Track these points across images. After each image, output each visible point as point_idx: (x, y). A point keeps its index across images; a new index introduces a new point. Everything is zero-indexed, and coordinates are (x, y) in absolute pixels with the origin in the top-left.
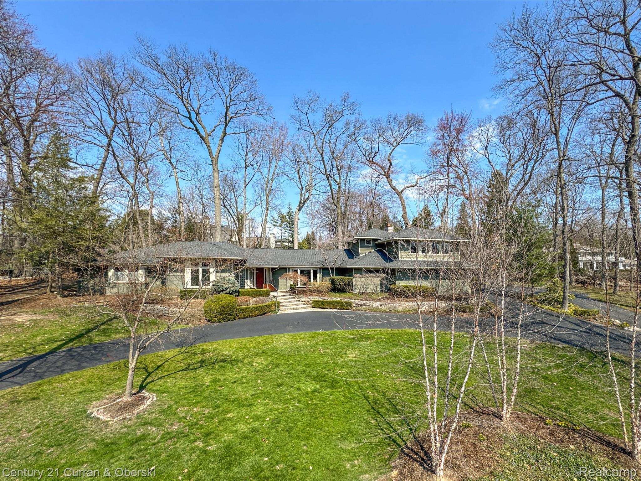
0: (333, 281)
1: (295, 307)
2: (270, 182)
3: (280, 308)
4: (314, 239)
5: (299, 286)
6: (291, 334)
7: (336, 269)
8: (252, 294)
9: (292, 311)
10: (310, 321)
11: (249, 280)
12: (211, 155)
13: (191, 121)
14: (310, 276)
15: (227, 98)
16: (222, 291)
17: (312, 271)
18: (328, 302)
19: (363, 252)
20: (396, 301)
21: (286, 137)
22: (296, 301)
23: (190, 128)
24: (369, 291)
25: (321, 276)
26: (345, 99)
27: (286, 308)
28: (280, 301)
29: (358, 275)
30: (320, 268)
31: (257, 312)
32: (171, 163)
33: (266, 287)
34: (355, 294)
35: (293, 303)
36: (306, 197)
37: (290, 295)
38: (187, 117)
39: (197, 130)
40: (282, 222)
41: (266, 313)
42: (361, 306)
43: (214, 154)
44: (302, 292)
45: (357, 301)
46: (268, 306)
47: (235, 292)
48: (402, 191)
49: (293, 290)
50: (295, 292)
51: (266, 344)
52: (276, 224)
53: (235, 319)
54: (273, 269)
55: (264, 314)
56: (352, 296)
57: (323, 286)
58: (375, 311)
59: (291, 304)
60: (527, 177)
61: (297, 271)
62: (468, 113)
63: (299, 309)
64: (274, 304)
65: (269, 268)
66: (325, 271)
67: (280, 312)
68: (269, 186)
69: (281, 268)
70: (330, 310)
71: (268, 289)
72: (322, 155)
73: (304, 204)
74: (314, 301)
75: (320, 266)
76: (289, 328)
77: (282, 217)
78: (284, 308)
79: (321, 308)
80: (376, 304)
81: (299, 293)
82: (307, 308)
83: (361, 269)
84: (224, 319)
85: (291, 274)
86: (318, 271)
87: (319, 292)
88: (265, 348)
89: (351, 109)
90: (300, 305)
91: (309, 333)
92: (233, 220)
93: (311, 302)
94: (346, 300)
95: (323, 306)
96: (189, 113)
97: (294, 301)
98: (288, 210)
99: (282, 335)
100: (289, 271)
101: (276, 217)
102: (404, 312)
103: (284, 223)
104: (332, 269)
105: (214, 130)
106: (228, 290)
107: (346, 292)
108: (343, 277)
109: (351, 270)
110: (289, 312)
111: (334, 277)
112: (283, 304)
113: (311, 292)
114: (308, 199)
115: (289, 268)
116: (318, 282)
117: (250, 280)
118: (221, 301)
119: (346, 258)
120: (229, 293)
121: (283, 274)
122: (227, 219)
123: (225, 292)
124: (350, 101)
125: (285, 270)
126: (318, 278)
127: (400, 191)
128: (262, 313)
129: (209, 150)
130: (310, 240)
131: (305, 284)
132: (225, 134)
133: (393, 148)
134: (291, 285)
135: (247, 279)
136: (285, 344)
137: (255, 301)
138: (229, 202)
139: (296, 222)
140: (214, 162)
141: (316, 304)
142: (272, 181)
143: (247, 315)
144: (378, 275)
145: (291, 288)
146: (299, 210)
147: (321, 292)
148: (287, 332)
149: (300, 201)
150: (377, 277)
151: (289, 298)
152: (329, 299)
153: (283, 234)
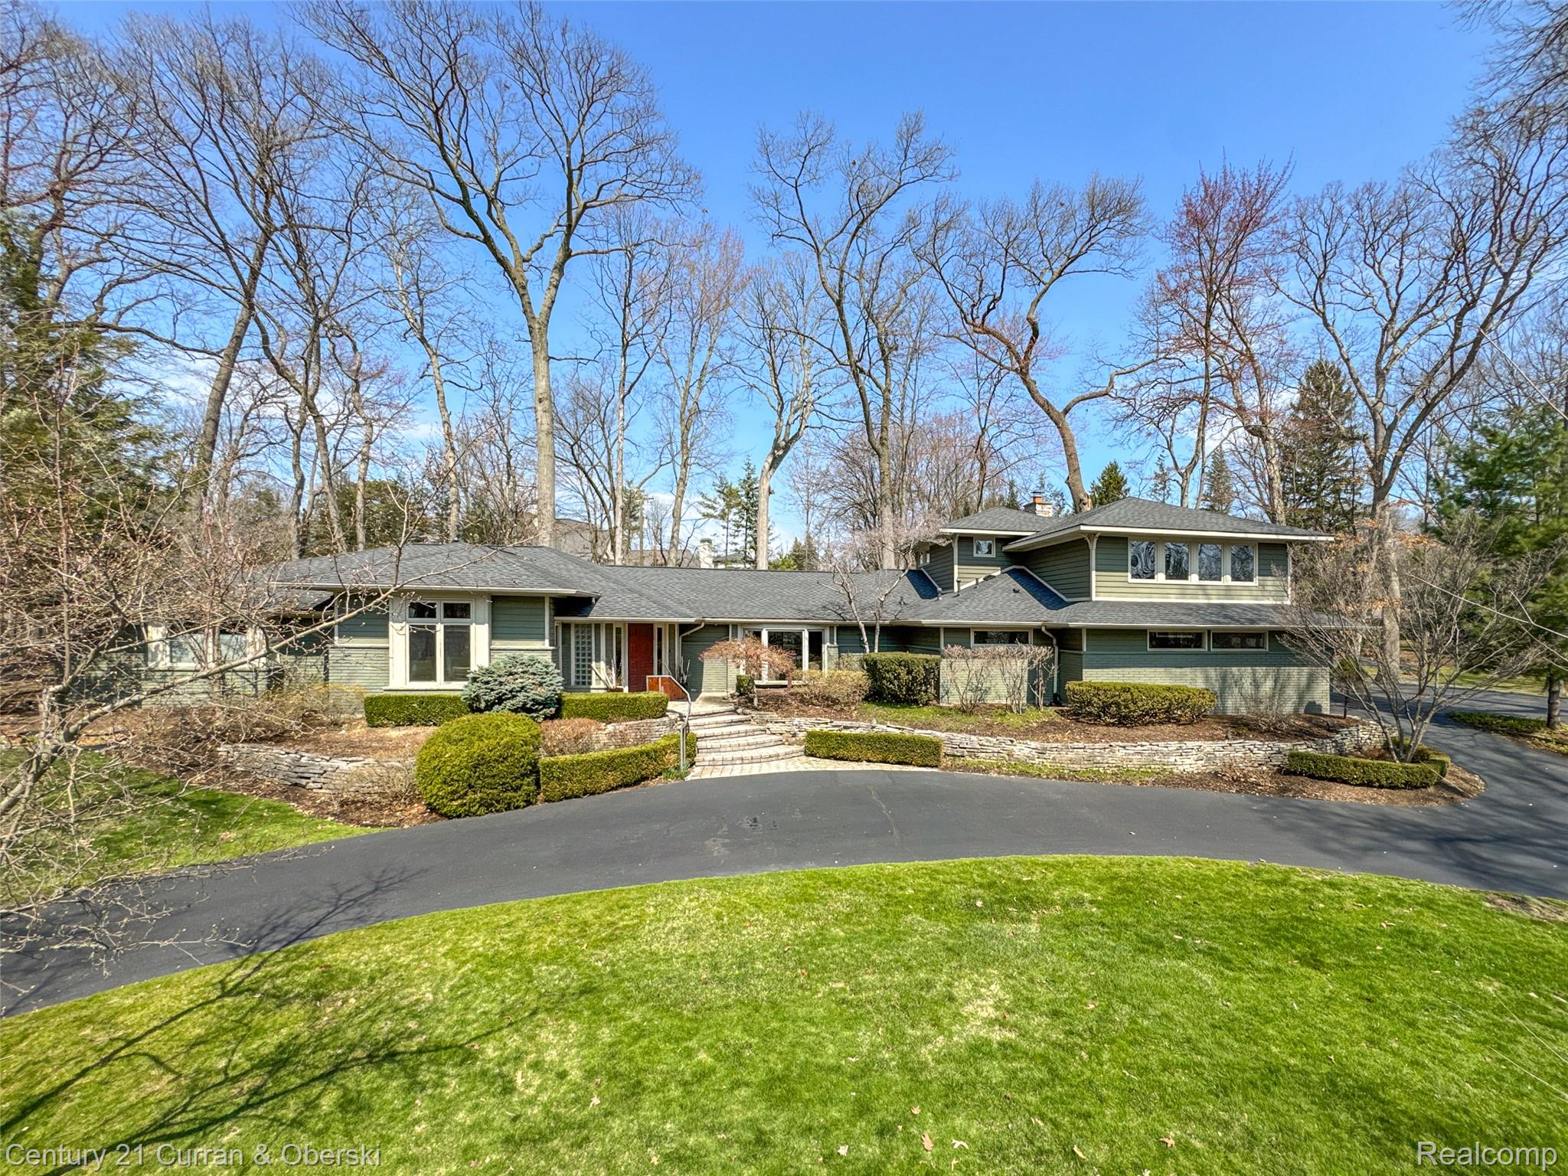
0: (872, 668)
1: (746, 754)
2: (694, 391)
3: (698, 757)
4: (813, 553)
5: (765, 681)
6: (719, 878)
7: (883, 628)
8: (604, 712)
9: (737, 771)
10: (798, 816)
11: (603, 664)
12: (527, 309)
13: (470, 213)
14: (799, 653)
15: (569, 145)
16: (500, 700)
17: (806, 636)
18: (858, 739)
19: (964, 577)
20: (1089, 738)
21: (736, 265)
22: (753, 733)
23: (468, 235)
24: (990, 700)
25: (834, 652)
26: (909, 135)
27: (718, 756)
28: (700, 733)
29: (957, 649)
30: (831, 627)
31: (613, 777)
32: (423, 340)
33: (654, 688)
34: (946, 712)
35: (742, 741)
36: (793, 431)
37: (734, 712)
38: (458, 201)
39: (487, 240)
40: (729, 506)
41: (644, 778)
42: (973, 753)
43: (538, 309)
44: (776, 702)
45: (958, 738)
46: (654, 755)
47: (545, 704)
48: (1066, 411)
49: (745, 695)
50: (751, 701)
51: (611, 939)
52: (711, 511)
53: (529, 803)
54: (684, 627)
55: (636, 783)
56: (939, 719)
57: (841, 682)
58: (1022, 773)
59: (734, 741)
60: (1461, 356)
61: (758, 634)
62: (1276, 170)
63: (760, 760)
64: (676, 745)
65: (672, 626)
66: (848, 634)
67: (695, 774)
68: (690, 403)
69: (710, 626)
70: (864, 766)
71: (661, 693)
72: (839, 304)
73: (786, 449)
74: (811, 736)
75: (833, 618)
76: (717, 848)
77: (728, 494)
78: (709, 757)
79: (835, 758)
80: (1023, 749)
81: (765, 705)
82: (788, 756)
83: (965, 630)
84: (488, 806)
85: (740, 644)
86: (827, 635)
87: (829, 702)
88: (600, 959)
89: (927, 163)
90: (763, 745)
91: (791, 877)
92: (599, 502)
93: (802, 735)
94: (917, 732)
95: (842, 752)
96: (463, 186)
97: (746, 734)
98: (743, 475)
99: (685, 883)
100: (735, 635)
101: (713, 494)
102: (1123, 776)
103: (735, 510)
104: (870, 629)
105: (540, 246)
106: (521, 697)
107: (916, 702)
108: (907, 656)
109: (932, 632)
110: (727, 772)
111: (876, 654)
112: (709, 743)
113: (802, 701)
114: (797, 436)
115: (735, 626)
116: (825, 670)
117: (608, 663)
118: (480, 739)
119: (912, 595)
120: (524, 709)
121: (713, 642)
122: (585, 497)
123: (509, 703)
124: (925, 139)
125: (721, 631)
126: (825, 657)
127: (1060, 409)
128: (630, 779)
129: (522, 296)
130: (801, 559)
131: (782, 677)
132: (568, 255)
133: (1043, 287)
134: (739, 679)
135: (598, 660)
136: (692, 934)
137: (612, 735)
138: (589, 453)
139: (763, 500)
140: (537, 329)
141: (818, 745)
142: (701, 389)
143: (576, 787)
144: (1025, 648)
145: (739, 687)
146: (774, 465)
147: (835, 702)
148: (706, 867)
149: (776, 440)
150: (1021, 655)
151: (732, 723)
152: (861, 729)
153: (731, 539)
